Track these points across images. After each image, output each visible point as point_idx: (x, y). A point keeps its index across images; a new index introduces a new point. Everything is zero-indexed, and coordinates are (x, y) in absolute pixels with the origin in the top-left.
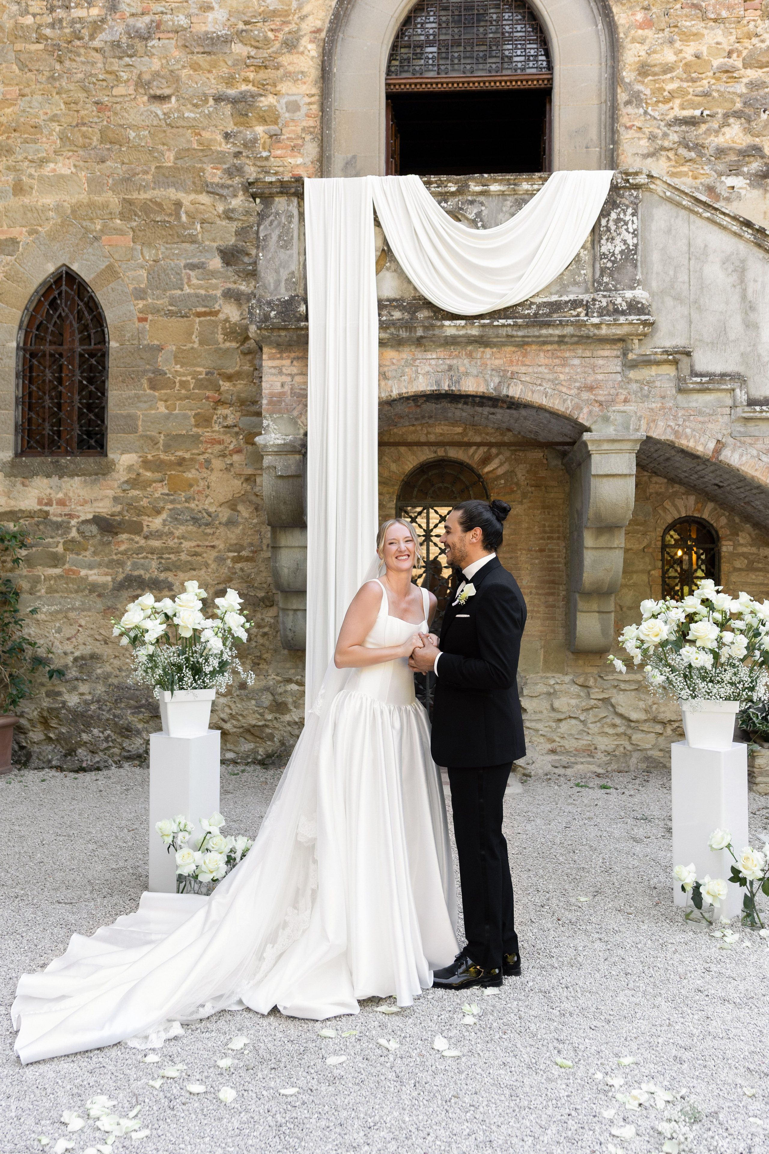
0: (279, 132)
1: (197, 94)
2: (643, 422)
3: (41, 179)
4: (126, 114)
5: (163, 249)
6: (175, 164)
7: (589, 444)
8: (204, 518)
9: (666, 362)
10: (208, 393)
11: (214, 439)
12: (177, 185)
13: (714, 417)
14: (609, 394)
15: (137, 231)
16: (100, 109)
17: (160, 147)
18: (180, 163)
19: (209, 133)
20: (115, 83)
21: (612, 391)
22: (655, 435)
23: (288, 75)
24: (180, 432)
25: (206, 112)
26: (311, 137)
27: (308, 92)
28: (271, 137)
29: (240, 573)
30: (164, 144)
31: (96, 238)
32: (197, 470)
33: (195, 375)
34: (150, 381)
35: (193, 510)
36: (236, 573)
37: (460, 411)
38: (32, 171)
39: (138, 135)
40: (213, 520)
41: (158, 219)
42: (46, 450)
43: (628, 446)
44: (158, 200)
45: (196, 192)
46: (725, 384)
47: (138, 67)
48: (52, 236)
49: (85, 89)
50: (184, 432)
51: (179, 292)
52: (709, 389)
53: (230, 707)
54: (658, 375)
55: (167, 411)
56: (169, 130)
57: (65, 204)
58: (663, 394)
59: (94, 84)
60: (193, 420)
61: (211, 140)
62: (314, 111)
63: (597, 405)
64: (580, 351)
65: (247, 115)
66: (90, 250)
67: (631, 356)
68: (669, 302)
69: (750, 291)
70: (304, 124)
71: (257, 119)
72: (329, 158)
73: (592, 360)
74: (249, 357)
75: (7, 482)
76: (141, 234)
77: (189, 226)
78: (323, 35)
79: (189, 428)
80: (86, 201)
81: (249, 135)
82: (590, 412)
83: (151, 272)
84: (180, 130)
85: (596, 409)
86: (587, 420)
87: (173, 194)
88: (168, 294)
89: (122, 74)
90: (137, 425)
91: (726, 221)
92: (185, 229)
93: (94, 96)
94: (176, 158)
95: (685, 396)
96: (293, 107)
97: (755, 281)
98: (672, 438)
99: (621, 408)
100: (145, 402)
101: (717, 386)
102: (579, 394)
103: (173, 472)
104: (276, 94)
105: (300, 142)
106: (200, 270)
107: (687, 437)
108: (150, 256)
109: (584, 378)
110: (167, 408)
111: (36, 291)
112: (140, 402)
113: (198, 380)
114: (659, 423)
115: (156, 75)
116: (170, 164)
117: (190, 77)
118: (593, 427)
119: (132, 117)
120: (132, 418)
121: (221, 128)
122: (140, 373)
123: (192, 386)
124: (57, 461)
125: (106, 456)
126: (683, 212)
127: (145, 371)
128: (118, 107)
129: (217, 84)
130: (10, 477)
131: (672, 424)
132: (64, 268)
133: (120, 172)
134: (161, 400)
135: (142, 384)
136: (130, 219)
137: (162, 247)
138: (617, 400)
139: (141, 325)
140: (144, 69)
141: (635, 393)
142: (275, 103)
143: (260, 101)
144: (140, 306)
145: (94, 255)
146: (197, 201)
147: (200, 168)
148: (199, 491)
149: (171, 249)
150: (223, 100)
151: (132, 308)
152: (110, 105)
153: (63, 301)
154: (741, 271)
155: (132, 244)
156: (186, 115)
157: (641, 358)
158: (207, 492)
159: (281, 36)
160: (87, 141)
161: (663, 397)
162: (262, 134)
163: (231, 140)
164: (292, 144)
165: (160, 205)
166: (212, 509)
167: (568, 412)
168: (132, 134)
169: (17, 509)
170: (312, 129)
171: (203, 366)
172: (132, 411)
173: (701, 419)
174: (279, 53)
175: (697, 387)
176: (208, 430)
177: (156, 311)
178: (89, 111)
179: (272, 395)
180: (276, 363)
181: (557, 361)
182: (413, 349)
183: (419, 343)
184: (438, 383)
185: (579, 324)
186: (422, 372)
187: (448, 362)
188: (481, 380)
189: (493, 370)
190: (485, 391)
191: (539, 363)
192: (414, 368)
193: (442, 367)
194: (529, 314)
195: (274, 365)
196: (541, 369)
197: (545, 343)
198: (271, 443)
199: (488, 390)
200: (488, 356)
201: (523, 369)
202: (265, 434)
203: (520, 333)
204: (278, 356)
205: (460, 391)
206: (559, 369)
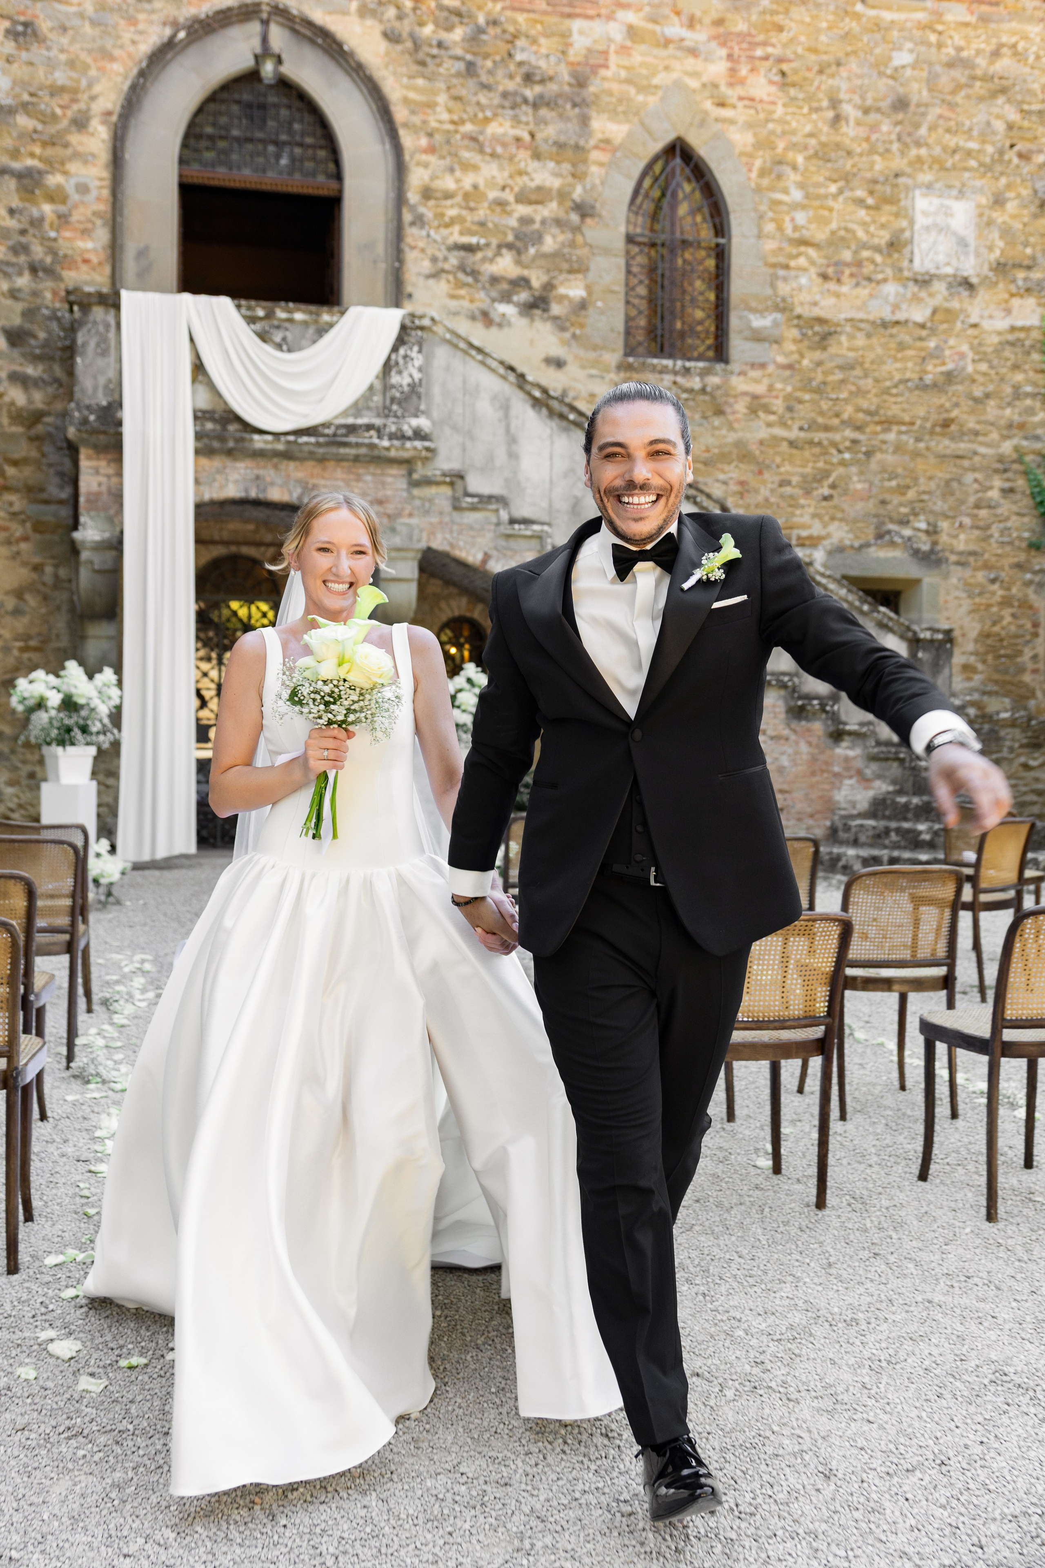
0: (68, 212)
2: (425, 536)
9: (444, 483)
13: (482, 533)
21: (399, 506)
22: (434, 546)
23: (77, 155)
27: (98, 176)
28: (59, 217)
37: (260, 513)
43: (411, 554)
46: (491, 504)
52: (479, 509)
53: (18, 797)
54: (437, 494)
58: (441, 511)
62: (105, 196)
63: (386, 517)
64: (371, 469)
65: (33, 192)
67: (415, 476)
68: (447, 431)
69: (514, 426)
70: (95, 208)
71: (44, 197)
72: (122, 247)
73: (382, 478)
74: (37, 443)
78: (114, 118)
81: (35, 213)
91: (494, 364)
95: (459, 513)
96: (83, 189)
98: (447, 548)
99: (406, 520)
101: (485, 506)
104: (64, 174)
105: (90, 226)
107: (459, 548)
114: (437, 535)
121: (5, 202)
126: (460, 354)
131: (448, 536)
138: (403, 514)
141: (419, 508)
142: (64, 183)
143: (47, 179)
150: (7, 173)
154: (506, 408)
157: (425, 479)
159: (69, 113)
161: (441, 514)
162: (49, 214)
163: (16, 216)
164: (82, 227)
170: (102, 215)
173: (472, 533)
174: (67, 131)
175: (469, 506)
179: (89, 494)
180: (93, 463)
181: (352, 477)
182: (224, 458)
183: (230, 453)
184: (246, 490)
185: (372, 446)
186: (233, 479)
187: (255, 472)
188: (285, 490)
189: (296, 481)
190: (289, 500)
191: (337, 478)
192: (224, 476)
193: (250, 476)
194: (328, 433)
195: (91, 465)
196: (338, 482)
197: (342, 460)
198: (89, 539)
199: (291, 499)
200: (292, 469)
201: (322, 482)
202: (82, 530)
203: (320, 451)
204: (95, 456)
205: (265, 498)
206: (353, 484)
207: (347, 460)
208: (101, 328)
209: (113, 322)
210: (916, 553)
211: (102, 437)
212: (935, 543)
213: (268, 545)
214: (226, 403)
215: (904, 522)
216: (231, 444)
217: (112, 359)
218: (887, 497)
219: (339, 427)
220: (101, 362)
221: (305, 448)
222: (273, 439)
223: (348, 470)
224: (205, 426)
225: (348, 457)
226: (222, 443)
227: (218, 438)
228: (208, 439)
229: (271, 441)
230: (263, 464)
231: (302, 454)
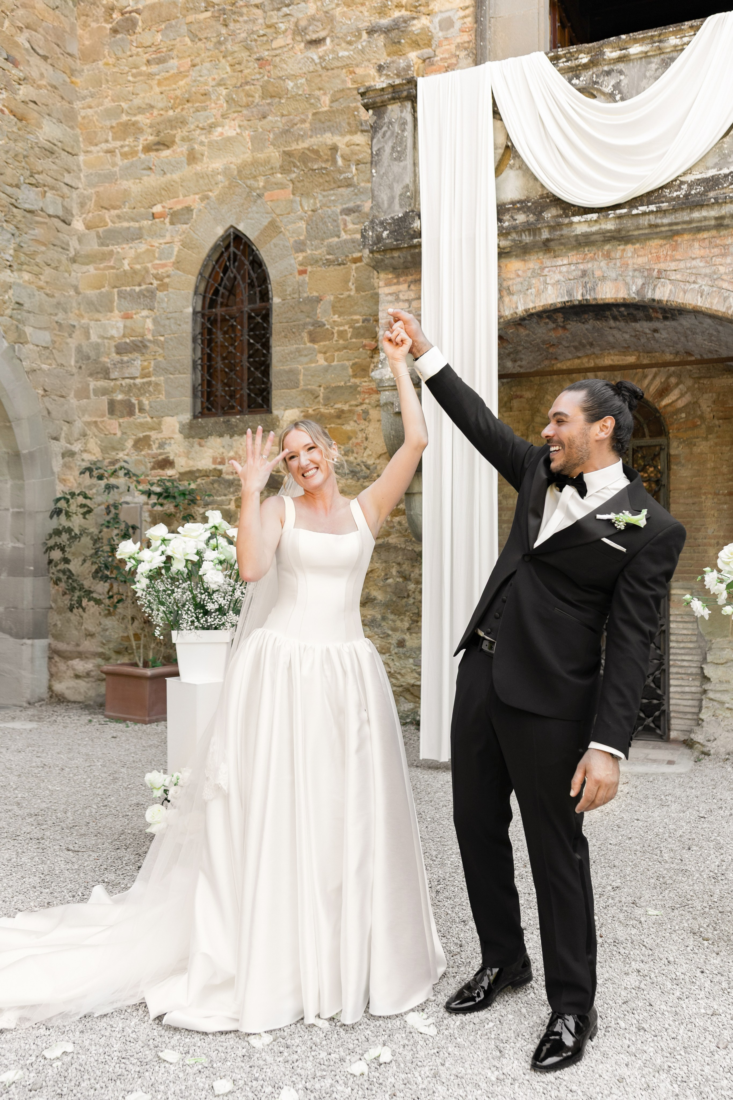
0: (432, 54)
1: (351, 31)
3: (211, 144)
4: (285, 66)
5: (320, 197)
6: (331, 107)
8: (362, 470)
10: (366, 342)
11: (372, 389)
12: (332, 129)
15: (296, 183)
16: (261, 65)
17: (317, 93)
18: (335, 105)
19: (362, 70)
20: (274, 35)
24: (339, 384)
25: (360, 47)
26: (466, 52)
27: (462, 5)
28: (424, 61)
29: (398, 527)
30: (320, 89)
31: (259, 196)
32: (355, 421)
33: (351, 324)
34: (310, 333)
35: (352, 463)
36: (394, 527)
38: (203, 138)
39: (296, 85)
40: (371, 473)
41: (315, 167)
42: (219, 411)
44: (315, 147)
45: (352, 133)
47: (295, 15)
48: (221, 200)
49: (248, 48)
50: (342, 384)
51: (336, 239)
55: (326, 363)
56: (324, 73)
57: (232, 166)
59: (256, 40)
60: (350, 370)
61: (365, 76)
62: (468, 25)
65: (400, 43)
66: (254, 208)
70: (459, 40)
71: (410, 45)
75: (186, 443)
76: (299, 185)
77: (345, 170)
79: (347, 379)
80: (249, 160)
81: (402, 63)
83: (310, 223)
84: (335, 71)
87: (329, 138)
88: (325, 243)
89: (281, 25)
90: (298, 380)
92: (341, 173)
93: (255, 53)
94: (332, 101)
96: (447, 24)
100: (306, 356)
103: (333, 425)
104: (428, 15)
105: (454, 61)
106: (356, 214)
108: (308, 206)
110: (326, 360)
111: (209, 256)
112: (301, 356)
113: (354, 328)
115: (313, 19)
116: (326, 109)
117: (344, 14)
119: (291, 67)
120: (293, 373)
121: (374, 61)
122: (301, 327)
123: (349, 335)
124: (228, 421)
125: (271, 412)
127: (305, 325)
128: (278, 59)
129: (371, 16)
130: (188, 438)
132: (232, 230)
133: (280, 125)
134: (320, 352)
135: (302, 338)
136: (290, 172)
137: (320, 196)
139: (301, 277)
140: (301, 15)
142: (429, 24)
143: (413, 25)
144: (300, 258)
145: (257, 213)
146: (352, 142)
147: (355, 107)
148: (357, 444)
149: (328, 196)
150: (376, 31)
151: (293, 261)
152: (269, 58)
153: (232, 262)
155: (292, 196)
156: (340, 55)
158: (365, 444)
160: (250, 99)
162: (415, 60)
163: (385, 72)
164: (446, 65)
165: (316, 152)
166: (370, 462)
168: (290, 84)
169: (195, 469)
170: (466, 45)
171: (360, 314)
172: (294, 366)
176: (366, 379)
177: (315, 261)
178: (251, 69)
180: (393, 289)
181: (716, 251)
182: (541, 255)
183: (545, 248)
184: (569, 293)
186: (552, 281)
187: (581, 267)
188: (621, 284)
189: (635, 270)
190: (626, 297)
191: (693, 256)
192: (542, 279)
193: (574, 273)
194: (678, 197)
195: (391, 292)
196: (694, 263)
197: (699, 230)
198: (387, 377)
199: (629, 295)
200: (630, 254)
201: (673, 265)
202: (382, 368)
203: (666, 221)
204: (395, 281)
205: (595, 299)
206: (718, 260)
207: (707, 229)
208: (397, 129)
209: (409, 118)
211: (396, 254)
214: (542, 186)
216: (545, 234)
217: (408, 162)
219: (691, 185)
220: (396, 168)
221: (644, 221)
222: (599, 217)
223: (710, 243)
224: (515, 220)
225: (707, 223)
226: (535, 235)
227: (529, 230)
228: (514, 235)
229: (596, 221)
230: (592, 255)
231: (641, 232)
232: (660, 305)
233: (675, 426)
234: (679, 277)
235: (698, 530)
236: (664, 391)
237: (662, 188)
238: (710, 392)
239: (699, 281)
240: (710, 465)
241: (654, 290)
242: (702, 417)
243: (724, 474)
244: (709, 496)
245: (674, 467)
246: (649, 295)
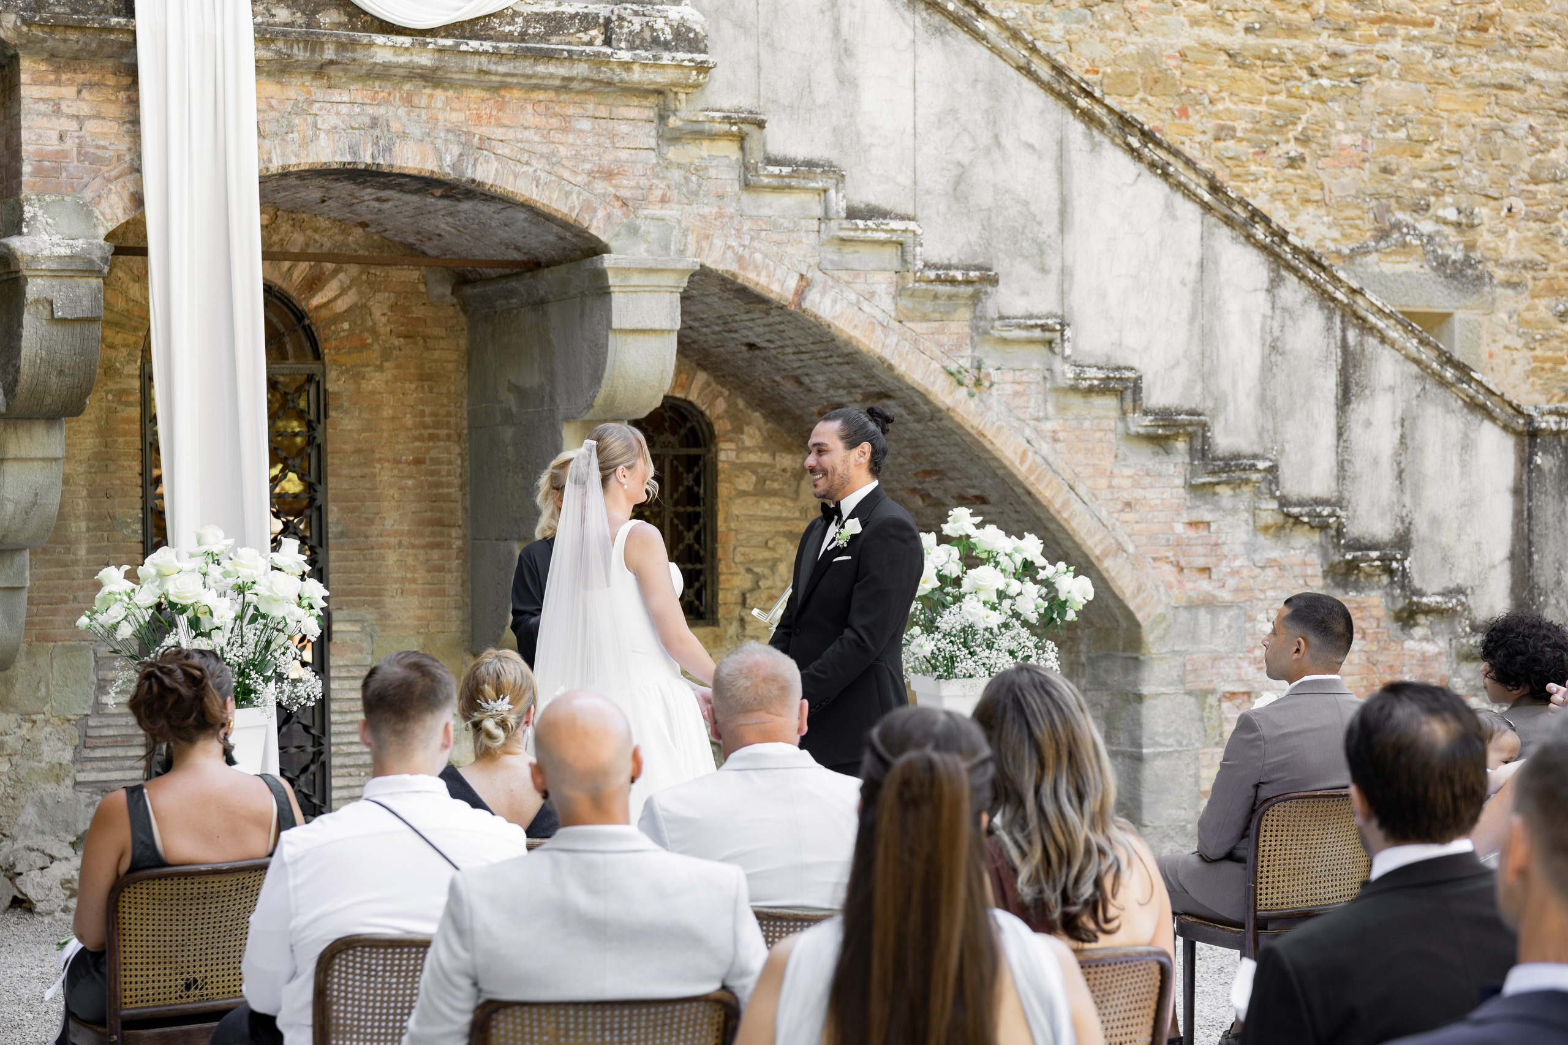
2: (691, 239)
7: (610, 274)
9: (727, 135)
13: (795, 235)
14: (638, 187)
21: (643, 182)
22: (710, 263)
43: (669, 280)
46: (814, 180)
52: (790, 187)
54: (712, 157)
58: (720, 192)
63: (618, 204)
64: (591, 106)
67: (673, 122)
68: (728, 30)
69: (845, 22)
73: (611, 124)
82: (609, 216)
85: (618, 212)
86: (605, 232)
95: (753, 195)
97: (853, 6)
98: (734, 268)
99: (656, 211)
101: (803, 182)
102: (589, 183)
107: (756, 267)
109: (598, 155)
114: (715, 241)
118: (613, 245)
131: (733, 243)
138: (651, 198)
141: (678, 186)
157: (690, 127)
161: (721, 197)
167: (574, 215)
173: (776, 237)
175: (775, 182)
179: (41, 157)
180: (49, 91)
181: (555, 122)
182: (308, 82)
183: (320, 71)
184: (353, 149)
185: (598, 60)
186: (325, 126)
187: (370, 110)
188: (429, 149)
189: (448, 131)
190: (436, 169)
191: (526, 124)
192: (310, 119)
193: (360, 119)
194: (511, 33)
195: (43, 96)
196: (528, 134)
197: (536, 88)
198: (47, 253)
199: (441, 167)
200: (440, 105)
201: (499, 133)
202: (29, 234)
203: (502, 69)
204: (52, 77)
205: (391, 166)
206: (557, 136)
207: (545, 88)
210: (1442, 263)
211: (73, 36)
212: (1470, 247)
213: (297, 258)
215: (1421, 208)
216: (329, 53)
218: (1393, 160)
219: (527, 20)
221: (473, 63)
222: (413, 44)
223: (547, 108)
224: (274, 16)
225: (551, 82)
226: (313, 51)
227: (306, 42)
228: (280, 44)
229: (407, 49)
230: (385, 94)
231: (463, 76)
232: (480, 189)
233: (334, 343)
234: (506, 151)
235: (370, 521)
236: (314, 284)
237: (489, 16)
238: (385, 290)
239: (534, 162)
240: (387, 412)
241: (474, 165)
242: (373, 332)
243: (407, 429)
244: (386, 464)
245: (332, 413)
246: (469, 174)
